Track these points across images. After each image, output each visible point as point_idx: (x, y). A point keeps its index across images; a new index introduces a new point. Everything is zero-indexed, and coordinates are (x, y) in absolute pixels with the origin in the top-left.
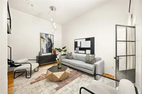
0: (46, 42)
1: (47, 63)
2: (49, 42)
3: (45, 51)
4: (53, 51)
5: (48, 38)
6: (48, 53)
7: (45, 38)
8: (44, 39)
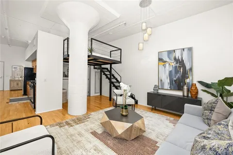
0: (168, 68)
1: (171, 111)
2: (176, 67)
3: (167, 86)
4: (185, 87)
5: (175, 59)
6: (175, 89)
7: (167, 60)
8: (165, 62)
